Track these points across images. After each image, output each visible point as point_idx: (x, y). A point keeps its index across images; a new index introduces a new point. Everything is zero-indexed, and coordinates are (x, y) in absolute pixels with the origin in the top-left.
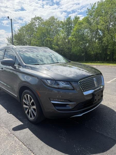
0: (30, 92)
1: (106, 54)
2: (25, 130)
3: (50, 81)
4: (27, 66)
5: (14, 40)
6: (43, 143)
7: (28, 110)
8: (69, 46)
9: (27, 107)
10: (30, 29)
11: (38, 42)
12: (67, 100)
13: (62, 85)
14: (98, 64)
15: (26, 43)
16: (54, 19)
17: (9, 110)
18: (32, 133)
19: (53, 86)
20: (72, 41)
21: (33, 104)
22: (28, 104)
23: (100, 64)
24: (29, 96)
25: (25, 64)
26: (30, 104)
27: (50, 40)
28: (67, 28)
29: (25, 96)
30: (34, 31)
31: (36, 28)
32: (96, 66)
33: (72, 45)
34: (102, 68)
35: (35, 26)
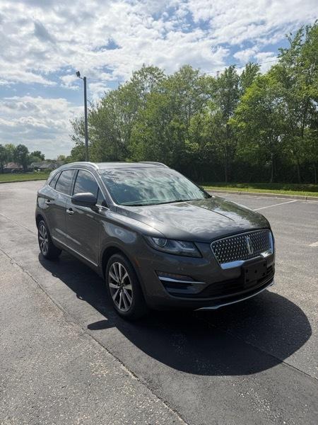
0: (122, 258)
2: (110, 329)
3: (158, 239)
5: (89, 127)
6: (142, 352)
7: (116, 293)
8: (229, 142)
9: (116, 287)
10: (129, 99)
11: (148, 133)
12: (189, 276)
13: (179, 247)
14: (304, 195)
15: (119, 133)
16: (191, 72)
17: (81, 294)
19: (164, 249)
20: (238, 130)
21: (127, 282)
22: (118, 281)
23: (309, 195)
24: (120, 265)
25: (115, 204)
26: (122, 282)
27: (178, 128)
28: (224, 95)
29: (113, 265)
30: (138, 104)
31: (145, 96)
32: (298, 198)
33: (237, 140)
34: (313, 204)
35: (143, 92)
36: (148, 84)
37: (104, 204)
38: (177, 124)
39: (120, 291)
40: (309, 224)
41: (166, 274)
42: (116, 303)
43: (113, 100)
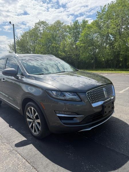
0: (34, 105)
1: (119, 61)
3: (55, 92)
4: (31, 76)
5: (16, 47)
7: (31, 124)
8: (77, 52)
9: (31, 120)
10: (34, 35)
11: (42, 49)
12: (75, 112)
13: (69, 96)
14: (110, 72)
15: (30, 49)
16: (60, 23)
18: (36, 149)
19: (58, 98)
20: (80, 47)
21: (37, 118)
22: (31, 117)
23: (112, 72)
24: (32, 108)
25: (28, 74)
26: (34, 118)
27: (56, 47)
28: (74, 33)
29: (29, 108)
30: (38, 37)
31: (41, 33)
32: (107, 74)
33: (80, 52)
34: (114, 76)
35: (39, 32)
36: (42, 29)
37: (22, 75)
38: (55, 45)
39: (33, 122)
40: (115, 84)
41: (60, 112)
42: (31, 129)
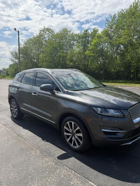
7: (70, 138)
9: (69, 134)
10: (38, 42)
12: (118, 128)
16: (67, 31)
22: (71, 131)
27: (63, 56)
29: (68, 123)
32: (121, 86)
33: (89, 62)
35: (44, 39)
36: (47, 36)
41: (105, 127)
42: (69, 143)
43: (30, 43)
